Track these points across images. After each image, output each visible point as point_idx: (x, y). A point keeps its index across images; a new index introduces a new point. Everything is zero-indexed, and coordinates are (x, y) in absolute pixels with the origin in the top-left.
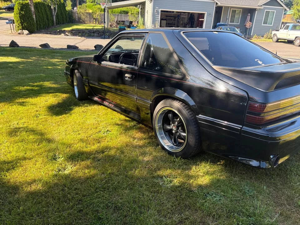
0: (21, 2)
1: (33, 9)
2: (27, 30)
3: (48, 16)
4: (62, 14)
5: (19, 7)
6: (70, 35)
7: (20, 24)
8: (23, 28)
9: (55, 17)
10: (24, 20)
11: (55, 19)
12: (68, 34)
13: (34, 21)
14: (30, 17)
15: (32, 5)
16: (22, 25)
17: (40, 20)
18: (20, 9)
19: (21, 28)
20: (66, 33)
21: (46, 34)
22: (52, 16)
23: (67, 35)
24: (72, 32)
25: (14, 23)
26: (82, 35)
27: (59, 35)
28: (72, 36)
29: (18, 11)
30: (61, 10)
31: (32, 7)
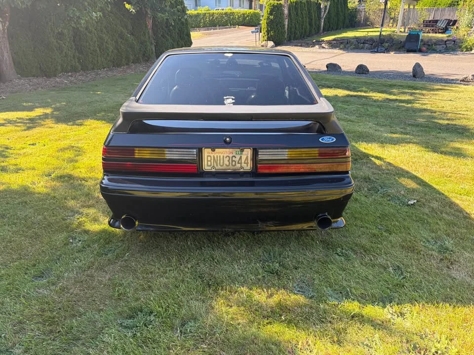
0: (272, 2)
1: (286, 12)
2: (272, 41)
3: (311, 20)
4: (337, 14)
5: (269, 10)
6: (326, 47)
7: (266, 33)
8: (269, 39)
9: (323, 20)
10: (271, 28)
11: (322, 23)
12: (325, 46)
13: (284, 28)
14: (281, 23)
15: (286, 5)
16: (268, 34)
17: (297, 26)
18: (269, 12)
19: (266, 39)
20: (323, 45)
21: (295, 46)
22: (320, 18)
23: (323, 48)
24: (332, 43)
25: (261, 32)
26: (345, 46)
27: (311, 47)
28: (330, 48)
29: (267, 15)
30: (338, 8)
31: (286, 8)
